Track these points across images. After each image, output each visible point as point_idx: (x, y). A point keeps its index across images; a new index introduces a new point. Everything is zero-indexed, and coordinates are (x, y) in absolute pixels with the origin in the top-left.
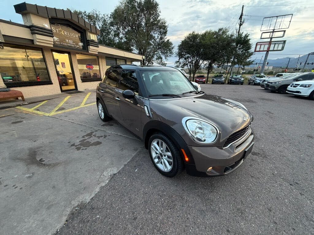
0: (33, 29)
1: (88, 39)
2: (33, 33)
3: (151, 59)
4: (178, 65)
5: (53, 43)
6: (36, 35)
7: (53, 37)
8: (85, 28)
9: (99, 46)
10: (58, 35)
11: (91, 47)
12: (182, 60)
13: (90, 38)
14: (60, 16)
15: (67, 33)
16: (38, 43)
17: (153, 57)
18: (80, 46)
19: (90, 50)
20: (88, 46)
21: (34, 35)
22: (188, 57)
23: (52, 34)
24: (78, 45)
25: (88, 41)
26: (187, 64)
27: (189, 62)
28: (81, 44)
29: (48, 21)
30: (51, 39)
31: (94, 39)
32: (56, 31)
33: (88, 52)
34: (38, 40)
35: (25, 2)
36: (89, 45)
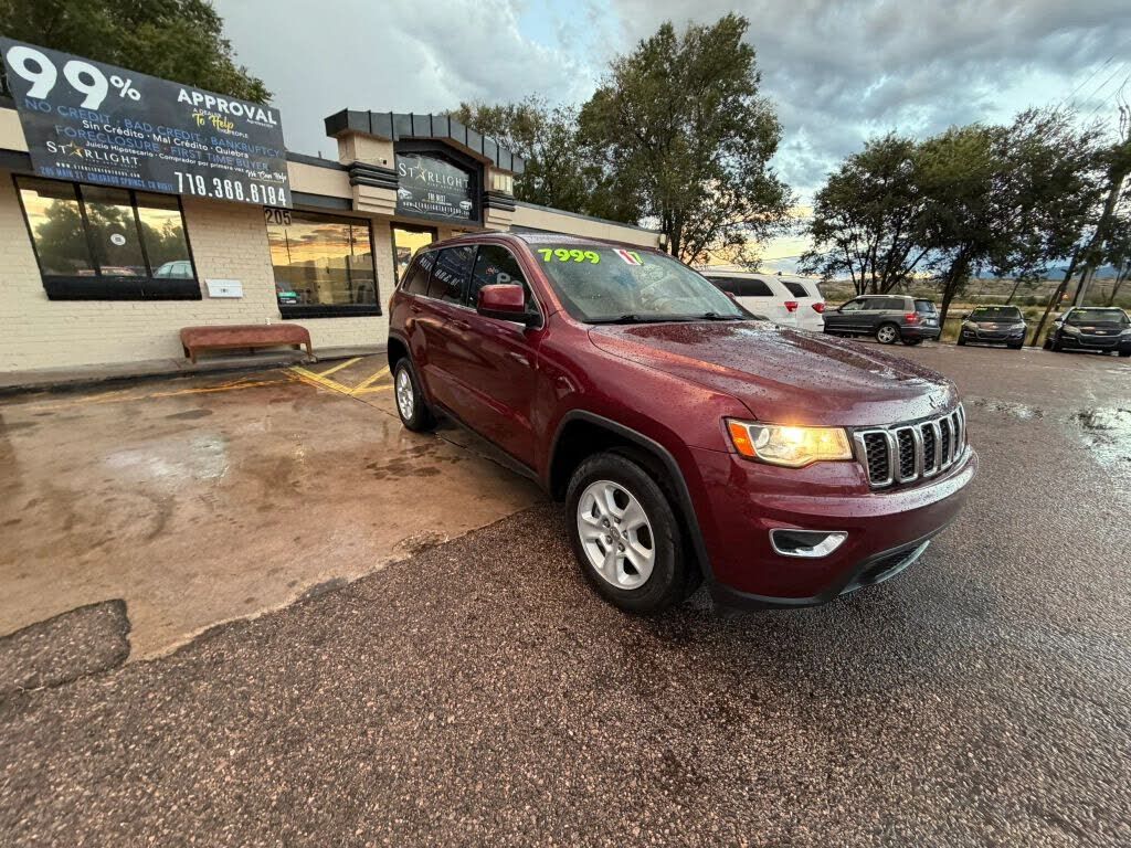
0: (355, 173)
1: (488, 188)
2: (354, 184)
3: (703, 244)
4: (811, 265)
5: (394, 205)
6: (360, 186)
7: (397, 189)
8: (482, 160)
9: (516, 207)
10: (411, 182)
11: (492, 212)
12: (828, 248)
13: (493, 185)
14: (422, 132)
15: (434, 178)
16: (360, 208)
17: (710, 237)
18: (463, 210)
19: (489, 220)
20: (486, 210)
21: (355, 187)
22: (854, 237)
23: (396, 182)
24: (459, 207)
25: (487, 193)
26: (849, 263)
27: (857, 256)
28: (467, 205)
29: (390, 149)
30: (391, 195)
31: (503, 188)
32: (408, 172)
33: (483, 226)
34: (361, 200)
35: (346, 111)
36: (488, 206)
